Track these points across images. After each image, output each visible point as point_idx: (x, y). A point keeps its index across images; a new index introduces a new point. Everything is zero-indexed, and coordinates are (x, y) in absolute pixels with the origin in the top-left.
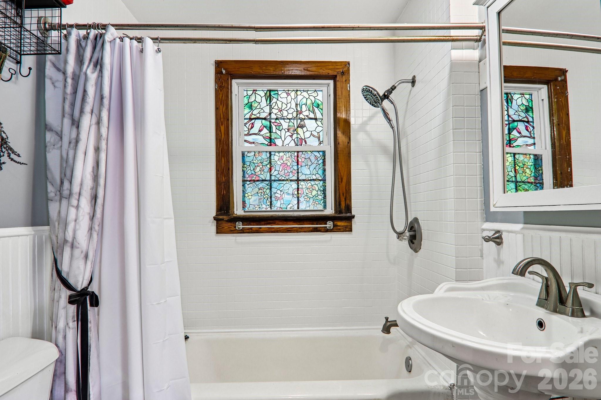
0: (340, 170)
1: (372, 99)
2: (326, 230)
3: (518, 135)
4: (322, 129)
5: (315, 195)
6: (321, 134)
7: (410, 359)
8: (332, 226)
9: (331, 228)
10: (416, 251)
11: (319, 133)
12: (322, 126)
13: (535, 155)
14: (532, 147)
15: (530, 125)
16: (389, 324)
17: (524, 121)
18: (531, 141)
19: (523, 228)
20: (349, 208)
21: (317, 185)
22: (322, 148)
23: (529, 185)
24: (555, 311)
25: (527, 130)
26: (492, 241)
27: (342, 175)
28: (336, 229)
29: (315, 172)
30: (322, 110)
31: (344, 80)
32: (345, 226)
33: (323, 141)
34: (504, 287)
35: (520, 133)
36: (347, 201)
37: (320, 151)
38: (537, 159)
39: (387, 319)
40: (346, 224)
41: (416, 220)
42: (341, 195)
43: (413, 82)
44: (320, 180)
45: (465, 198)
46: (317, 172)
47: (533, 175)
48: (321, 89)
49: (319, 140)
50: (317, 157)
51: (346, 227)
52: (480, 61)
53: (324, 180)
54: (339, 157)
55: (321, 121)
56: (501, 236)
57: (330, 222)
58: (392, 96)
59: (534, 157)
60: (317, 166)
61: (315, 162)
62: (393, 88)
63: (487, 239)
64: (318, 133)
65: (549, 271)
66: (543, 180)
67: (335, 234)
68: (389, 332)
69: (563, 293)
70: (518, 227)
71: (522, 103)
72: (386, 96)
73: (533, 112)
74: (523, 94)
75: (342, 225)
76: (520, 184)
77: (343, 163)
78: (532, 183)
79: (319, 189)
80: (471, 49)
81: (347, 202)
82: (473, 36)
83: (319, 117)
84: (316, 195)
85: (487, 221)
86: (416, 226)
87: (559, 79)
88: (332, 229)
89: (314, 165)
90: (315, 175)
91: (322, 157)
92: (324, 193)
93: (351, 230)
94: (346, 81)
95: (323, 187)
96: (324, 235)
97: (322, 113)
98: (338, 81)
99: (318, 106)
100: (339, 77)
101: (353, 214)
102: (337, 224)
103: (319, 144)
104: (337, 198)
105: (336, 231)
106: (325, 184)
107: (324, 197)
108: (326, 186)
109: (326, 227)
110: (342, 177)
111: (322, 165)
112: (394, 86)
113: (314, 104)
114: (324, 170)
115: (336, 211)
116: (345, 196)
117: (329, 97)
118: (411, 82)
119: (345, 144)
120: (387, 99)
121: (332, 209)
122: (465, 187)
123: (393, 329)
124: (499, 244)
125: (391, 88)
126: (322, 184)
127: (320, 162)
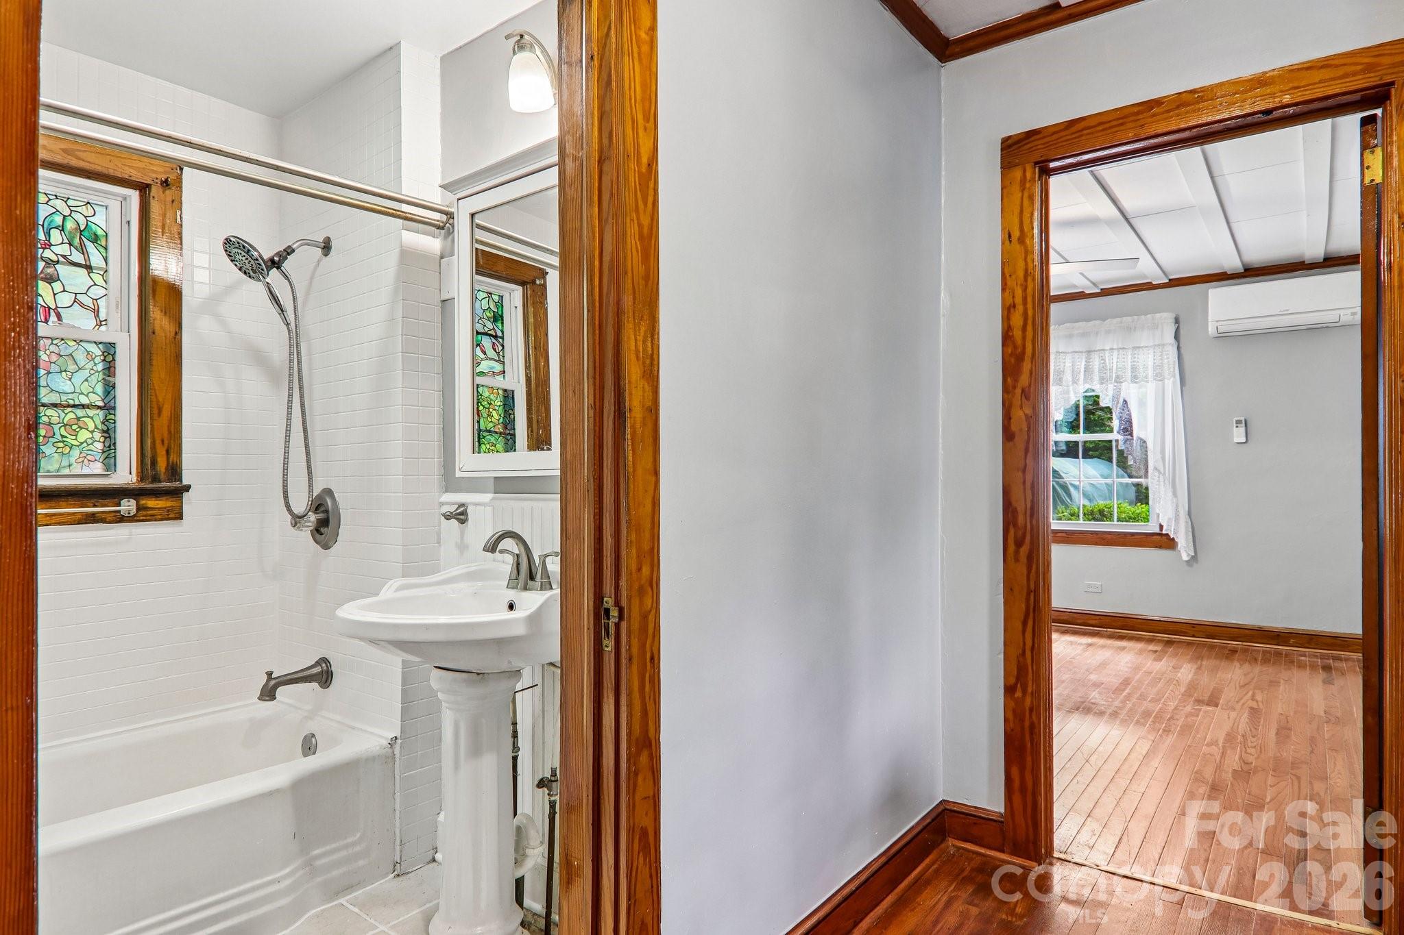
0: (155, 390)
1: (247, 264)
2: (118, 518)
3: (482, 356)
4: (103, 292)
5: (86, 441)
6: (102, 303)
7: (313, 735)
8: (135, 510)
9: (132, 514)
10: (326, 547)
11: (96, 300)
12: (104, 285)
13: (505, 391)
14: (500, 378)
15: (499, 342)
16: (273, 682)
17: (490, 335)
18: (498, 368)
19: (493, 499)
20: (176, 469)
21: (92, 418)
22: (105, 334)
23: (497, 436)
24: (525, 588)
25: (495, 350)
26: (455, 518)
27: (161, 400)
28: (143, 516)
29: (85, 388)
30: (106, 249)
31: (169, 199)
32: (165, 508)
33: (106, 320)
34: (470, 576)
35: (484, 353)
36: (172, 454)
37: (101, 343)
38: (508, 397)
39: (270, 674)
40: (169, 504)
41: (328, 492)
42: (158, 442)
43: (326, 247)
44: (99, 407)
45: (417, 456)
46: (93, 388)
47: (501, 421)
48: (106, 202)
49: (97, 315)
50: (92, 356)
51: (168, 511)
52: (442, 257)
53: (109, 408)
54: (154, 362)
55: (102, 273)
56: (466, 510)
57: (129, 501)
58: (286, 266)
59: (504, 393)
60: (92, 375)
61: (87, 367)
62: (289, 251)
63: (448, 517)
64: (93, 299)
65: (521, 545)
66: (514, 429)
67: (140, 525)
68: (273, 697)
69: (533, 568)
70: (487, 497)
71: (489, 307)
72: (275, 263)
73: (502, 323)
74: (491, 294)
75: (159, 506)
76: (485, 434)
77: (163, 376)
78: (501, 433)
79: (96, 427)
80: (429, 235)
81: (173, 457)
82: (434, 220)
83: (97, 264)
84: (90, 441)
85: (446, 491)
86: (329, 502)
87: (538, 282)
88: (135, 516)
89: (86, 373)
90: (87, 396)
91: (105, 357)
92: (110, 437)
93: (180, 517)
94: (173, 201)
95: (106, 423)
96: (112, 529)
97: (106, 257)
98: (151, 198)
99: (95, 239)
100: (155, 191)
101: (185, 482)
102: (145, 504)
103: (97, 325)
104: (145, 448)
105: (143, 521)
106: (112, 417)
107: (109, 446)
108: (115, 423)
109: (119, 512)
110: (161, 406)
111: (104, 374)
112: (289, 247)
113: (85, 233)
114: (109, 388)
115: (142, 478)
116: (166, 444)
117: (125, 226)
118: (322, 247)
119: (168, 334)
120: (277, 269)
121: (130, 473)
122: (418, 440)
123: (280, 691)
124: (462, 522)
125: (285, 250)
126: (106, 416)
127: (100, 367)
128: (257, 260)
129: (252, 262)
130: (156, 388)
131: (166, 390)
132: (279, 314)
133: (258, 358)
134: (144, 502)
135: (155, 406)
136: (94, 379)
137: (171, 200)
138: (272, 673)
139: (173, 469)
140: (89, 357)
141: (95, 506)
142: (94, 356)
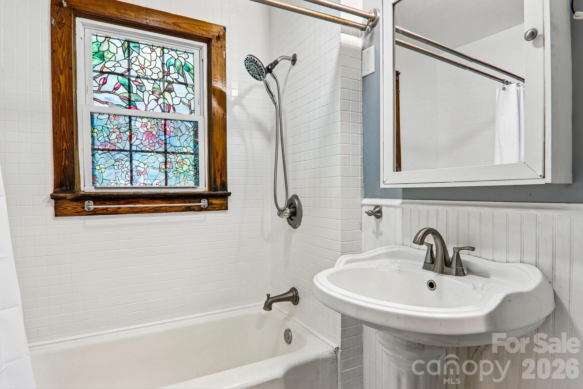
0: (215, 144)
1: (255, 71)
2: (200, 209)
4: (193, 96)
5: (186, 170)
6: (192, 102)
7: (290, 331)
8: (207, 205)
9: (206, 207)
10: (295, 227)
11: (190, 100)
12: (193, 93)
16: (270, 300)
19: (402, 203)
20: (225, 184)
21: (188, 159)
22: (193, 117)
26: (374, 215)
27: (217, 149)
28: (211, 208)
29: (185, 144)
30: (193, 75)
31: (220, 46)
32: (220, 204)
33: (194, 110)
37: (192, 122)
39: (268, 296)
40: (222, 202)
41: (296, 197)
42: (217, 170)
43: (294, 60)
44: (191, 154)
45: (349, 176)
46: (189, 144)
48: (193, 51)
49: (190, 108)
51: (222, 205)
52: (363, 49)
53: (196, 154)
54: (214, 130)
55: (192, 87)
56: (381, 210)
57: (204, 200)
58: (274, 71)
60: (188, 137)
61: (186, 133)
62: (276, 63)
63: (370, 213)
64: (188, 100)
65: (436, 238)
67: (209, 213)
68: (270, 309)
70: (398, 202)
72: (269, 70)
75: (218, 203)
77: (218, 136)
79: (190, 164)
80: (356, 36)
81: (223, 178)
83: (190, 83)
84: (188, 170)
85: (366, 197)
86: (296, 202)
88: (207, 208)
89: (185, 137)
90: (186, 148)
91: (194, 128)
92: (196, 168)
93: (226, 209)
94: (222, 47)
95: (195, 161)
96: (197, 214)
97: (194, 79)
98: (212, 45)
99: (189, 70)
100: (214, 42)
101: (229, 191)
102: (212, 202)
103: (190, 113)
104: (211, 174)
105: (210, 210)
106: (197, 158)
107: (196, 173)
108: (198, 161)
109: (200, 206)
110: (218, 152)
111: (194, 137)
112: (276, 60)
113: (184, 67)
114: (196, 143)
115: (210, 188)
116: (220, 172)
117: (201, 63)
118: (292, 60)
119: (220, 115)
120: (270, 73)
121: (205, 187)
122: (350, 166)
123: (275, 305)
124: (378, 217)
125: (274, 62)
126: (195, 158)
127: (192, 133)
128: (261, 67)
129: (258, 69)
130: (216, 143)
131: (220, 144)
132: (271, 98)
133: (260, 127)
134: (211, 201)
135: (215, 152)
136: (189, 139)
137: (221, 46)
138: (270, 295)
139: (223, 184)
140: (187, 128)
141: (190, 203)
142: (189, 128)
